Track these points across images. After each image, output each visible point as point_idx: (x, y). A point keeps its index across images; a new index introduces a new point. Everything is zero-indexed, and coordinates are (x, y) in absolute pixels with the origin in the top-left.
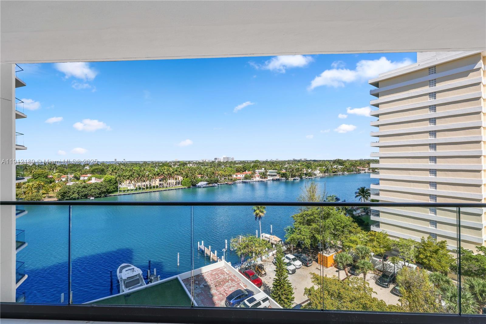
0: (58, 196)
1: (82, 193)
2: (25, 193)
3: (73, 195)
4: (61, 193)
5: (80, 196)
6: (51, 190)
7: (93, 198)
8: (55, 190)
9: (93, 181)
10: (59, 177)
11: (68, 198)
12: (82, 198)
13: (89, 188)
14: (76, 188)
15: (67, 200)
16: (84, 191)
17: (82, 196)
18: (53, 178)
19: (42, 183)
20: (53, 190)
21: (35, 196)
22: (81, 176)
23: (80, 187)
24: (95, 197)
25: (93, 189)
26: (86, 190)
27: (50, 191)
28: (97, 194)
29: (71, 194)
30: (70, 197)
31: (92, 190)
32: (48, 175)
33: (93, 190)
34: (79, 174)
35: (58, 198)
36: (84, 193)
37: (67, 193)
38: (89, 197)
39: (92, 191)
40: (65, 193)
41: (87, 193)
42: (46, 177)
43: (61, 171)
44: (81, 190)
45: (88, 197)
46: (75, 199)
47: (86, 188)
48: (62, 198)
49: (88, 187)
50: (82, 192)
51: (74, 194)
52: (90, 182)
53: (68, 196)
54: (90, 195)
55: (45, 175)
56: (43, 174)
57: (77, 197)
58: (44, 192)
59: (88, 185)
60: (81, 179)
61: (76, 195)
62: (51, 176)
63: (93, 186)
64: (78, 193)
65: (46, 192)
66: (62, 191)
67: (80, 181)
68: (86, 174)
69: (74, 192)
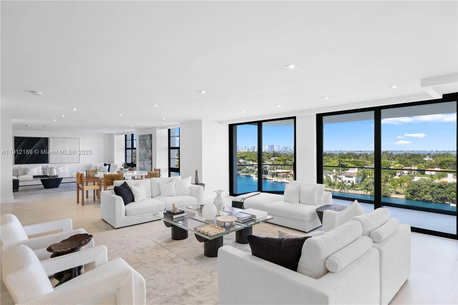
0: (407, 194)
1: (438, 196)
3: (426, 196)
4: (410, 191)
5: (434, 199)
6: (399, 185)
7: (455, 206)
8: (403, 186)
11: (419, 199)
12: (437, 202)
13: (448, 189)
14: (428, 186)
15: (417, 200)
16: (440, 192)
17: (439, 200)
19: (389, 176)
20: (401, 186)
21: (383, 190)
23: (434, 186)
25: (454, 192)
26: (444, 192)
27: (397, 186)
29: (423, 194)
30: (421, 197)
31: (452, 193)
35: (407, 196)
36: (440, 196)
37: (417, 191)
38: (447, 201)
39: (453, 194)
40: (414, 191)
41: (444, 195)
43: (402, 162)
44: (435, 190)
45: (446, 203)
46: (428, 202)
47: (444, 188)
48: (412, 197)
49: (446, 187)
50: (438, 194)
51: (426, 194)
52: (444, 180)
53: (418, 196)
54: (450, 199)
55: (387, 165)
56: (385, 164)
57: (430, 199)
58: (392, 186)
59: (446, 185)
60: (426, 174)
61: (430, 196)
62: (392, 167)
63: (453, 187)
64: (431, 193)
65: (393, 187)
66: (411, 188)
67: (427, 177)
68: (432, 168)
69: (427, 191)
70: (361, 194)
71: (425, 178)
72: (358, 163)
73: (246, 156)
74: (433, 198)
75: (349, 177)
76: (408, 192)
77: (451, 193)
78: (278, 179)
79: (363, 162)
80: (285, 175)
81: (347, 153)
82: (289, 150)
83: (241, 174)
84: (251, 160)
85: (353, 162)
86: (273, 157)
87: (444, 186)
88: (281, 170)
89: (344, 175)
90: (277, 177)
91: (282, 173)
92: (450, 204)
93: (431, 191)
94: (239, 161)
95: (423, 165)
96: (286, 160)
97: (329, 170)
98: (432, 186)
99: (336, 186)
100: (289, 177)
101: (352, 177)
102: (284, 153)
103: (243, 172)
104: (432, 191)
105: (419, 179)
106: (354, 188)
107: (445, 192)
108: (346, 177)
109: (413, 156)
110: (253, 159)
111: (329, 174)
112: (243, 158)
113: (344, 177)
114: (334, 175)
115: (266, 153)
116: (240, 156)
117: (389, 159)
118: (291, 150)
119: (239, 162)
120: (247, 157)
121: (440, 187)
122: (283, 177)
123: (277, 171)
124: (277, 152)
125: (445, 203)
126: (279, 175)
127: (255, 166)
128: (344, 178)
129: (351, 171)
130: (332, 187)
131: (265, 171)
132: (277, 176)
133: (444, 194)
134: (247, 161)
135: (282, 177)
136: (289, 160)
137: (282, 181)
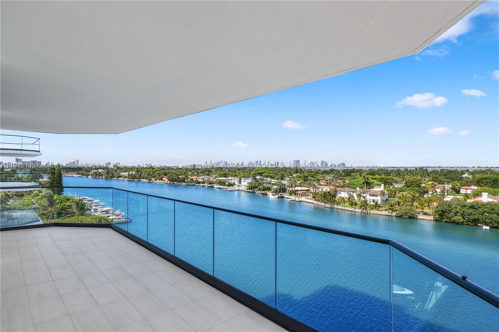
0: (436, 215)
1: (469, 217)
2: (399, 203)
3: (456, 217)
4: (439, 212)
5: (465, 221)
6: (427, 205)
7: (488, 228)
8: (431, 206)
9: (485, 198)
10: (434, 187)
12: (468, 224)
13: (480, 210)
14: (459, 206)
15: (446, 222)
16: (471, 213)
17: (470, 222)
18: (426, 187)
19: (417, 195)
20: (429, 206)
21: (410, 210)
22: (462, 188)
23: (465, 206)
24: (491, 227)
25: (488, 213)
26: (475, 213)
27: (425, 206)
28: (495, 222)
29: (453, 215)
30: (450, 219)
31: (485, 214)
32: (421, 183)
33: (488, 215)
34: (458, 184)
35: (436, 217)
36: (472, 217)
37: (446, 212)
38: (480, 223)
39: (485, 216)
40: (443, 212)
41: (476, 217)
42: (419, 186)
43: (435, 179)
44: (467, 211)
45: (479, 225)
46: (458, 223)
47: (477, 209)
48: (441, 219)
49: (479, 207)
50: (469, 215)
51: (456, 215)
52: (479, 199)
53: (448, 218)
54: (483, 221)
55: (417, 183)
56: (416, 182)
57: (461, 221)
58: (419, 206)
59: (478, 205)
60: (461, 192)
61: (460, 218)
62: (424, 185)
63: (487, 207)
64: (462, 214)
65: (421, 207)
66: (440, 208)
67: (461, 196)
68: (468, 186)
69: (457, 212)
70: (386, 215)
71: (458, 197)
72: (386, 181)
73: (263, 172)
74: (464, 219)
75: (373, 196)
76: (436, 212)
77: (483, 214)
78: (296, 198)
79: (392, 180)
80: (304, 193)
81: (378, 170)
82: (316, 166)
83: (256, 192)
84: (269, 176)
85: (381, 179)
86: (295, 173)
87: (477, 207)
88: (300, 188)
89: (368, 194)
90: (295, 196)
91: (301, 191)
92: (483, 226)
93: (461, 212)
94: (256, 177)
95: (459, 183)
96: (307, 177)
97: (353, 188)
98: (463, 206)
99: (358, 206)
100: (308, 195)
101: (377, 196)
102: (310, 168)
103: (259, 190)
104: (463, 211)
105: (451, 199)
106: (377, 208)
107: (478, 213)
108: (370, 195)
109: (450, 172)
110: (272, 175)
111: (352, 193)
112: (261, 174)
113: (368, 195)
114: (358, 193)
115: (289, 169)
116: (257, 172)
117: (422, 176)
118: (318, 165)
119: (256, 179)
120: (265, 174)
121: (472, 207)
122: (302, 195)
123: (295, 189)
124: (302, 168)
125: (477, 225)
126: (298, 194)
127: (273, 183)
128: (368, 197)
129: (376, 189)
130: (353, 206)
131: (283, 189)
132: (295, 194)
133: (476, 215)
134: (264, 178)
135: (300, 195)
136: (312, 177)
137: (300, 199)
